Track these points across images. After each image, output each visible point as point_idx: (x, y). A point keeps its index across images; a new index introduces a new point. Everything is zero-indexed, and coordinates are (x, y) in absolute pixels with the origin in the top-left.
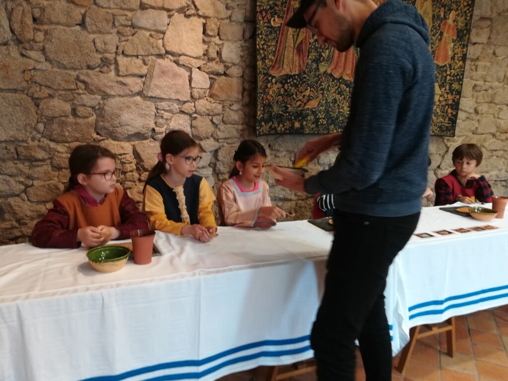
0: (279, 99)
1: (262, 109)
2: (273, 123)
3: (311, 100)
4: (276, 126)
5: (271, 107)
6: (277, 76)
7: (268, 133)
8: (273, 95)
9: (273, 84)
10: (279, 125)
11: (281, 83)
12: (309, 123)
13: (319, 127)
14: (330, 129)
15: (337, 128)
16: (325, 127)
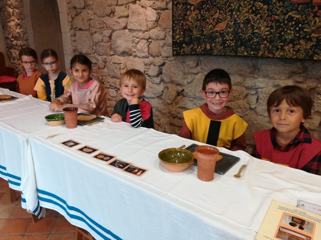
0: (197, 24)
1: (182, 33)
2: (194, 45)
3: (220, 22)
4: (196, 47)
5: (191, 31)
6: (195, 4)
7: (190, 53)
8: (192, 21)
9: (192, 11)
10: (198, 47)
11: (198, 9)
12: (217, 45)
13: (225, 49)
14: (238, 51)
15: (248, 50)
16: (232, 49)
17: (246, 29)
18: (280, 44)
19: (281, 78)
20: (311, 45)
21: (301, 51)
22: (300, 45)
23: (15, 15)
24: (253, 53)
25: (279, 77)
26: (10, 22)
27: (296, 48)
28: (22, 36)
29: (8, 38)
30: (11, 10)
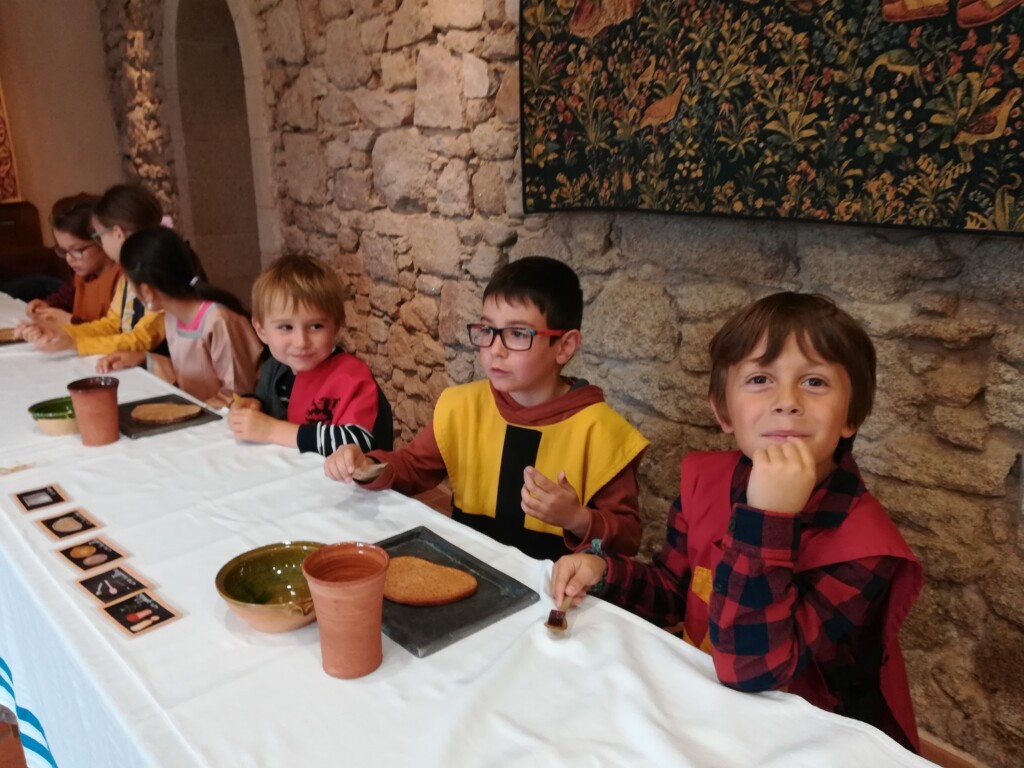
0: (598, 104)
1: (554, 137)
2: (591, 177)
3: (659, 97)
4: (597, 184)
5: (582, 130)
6: (591, 36)
7: (579, 204)
8: (582, 95)
9: (580, 62)
10: (601, 183)
11: (603, 57)
12: (652, 177)
13: (675, 191)
14: (714, 197)
15: (746, 196)
16: (694, 190)
17: (740, 120)
18: (852, 172)
19: (868, 295)
20: (956, 176)
21: (924, 200)
22: (918, 177)
23: (144, 87)
24: (763, 205)
25: (864, 292)
26: (132, 109)
27: (904, 187)
28: (160, 150)
29: (128, 157)
30: (134, 74)
